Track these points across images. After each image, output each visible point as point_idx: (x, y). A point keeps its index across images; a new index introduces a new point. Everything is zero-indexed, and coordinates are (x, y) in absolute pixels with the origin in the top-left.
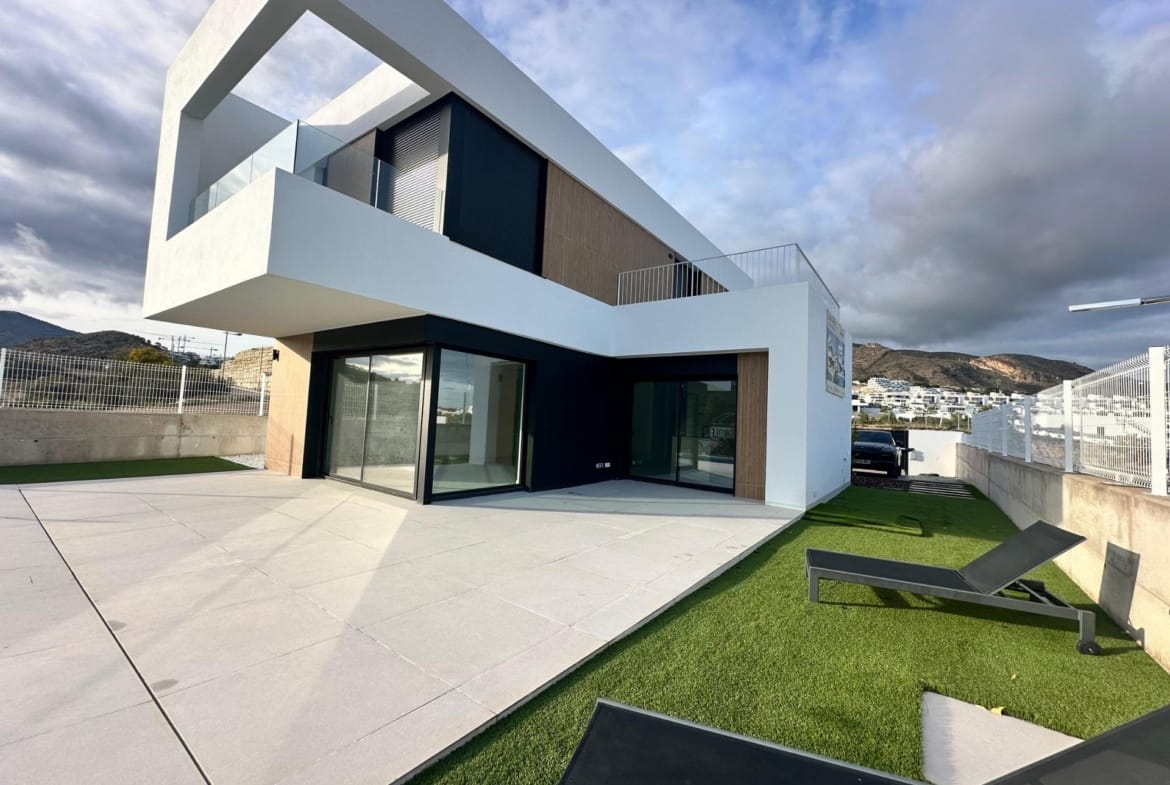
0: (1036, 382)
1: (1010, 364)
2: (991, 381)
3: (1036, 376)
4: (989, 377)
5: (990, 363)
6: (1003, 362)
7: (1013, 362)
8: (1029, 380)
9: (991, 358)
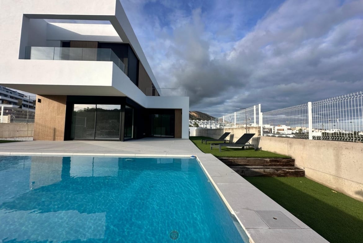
0: (200, 118)
1: (196, 114)
2: (193, 117)
3: (200, 116)
4: (192, 116)
5: (193, 113)
6: (195, 113)
7: (197, 113)
8: (199, 117)
9: (193, 112)
